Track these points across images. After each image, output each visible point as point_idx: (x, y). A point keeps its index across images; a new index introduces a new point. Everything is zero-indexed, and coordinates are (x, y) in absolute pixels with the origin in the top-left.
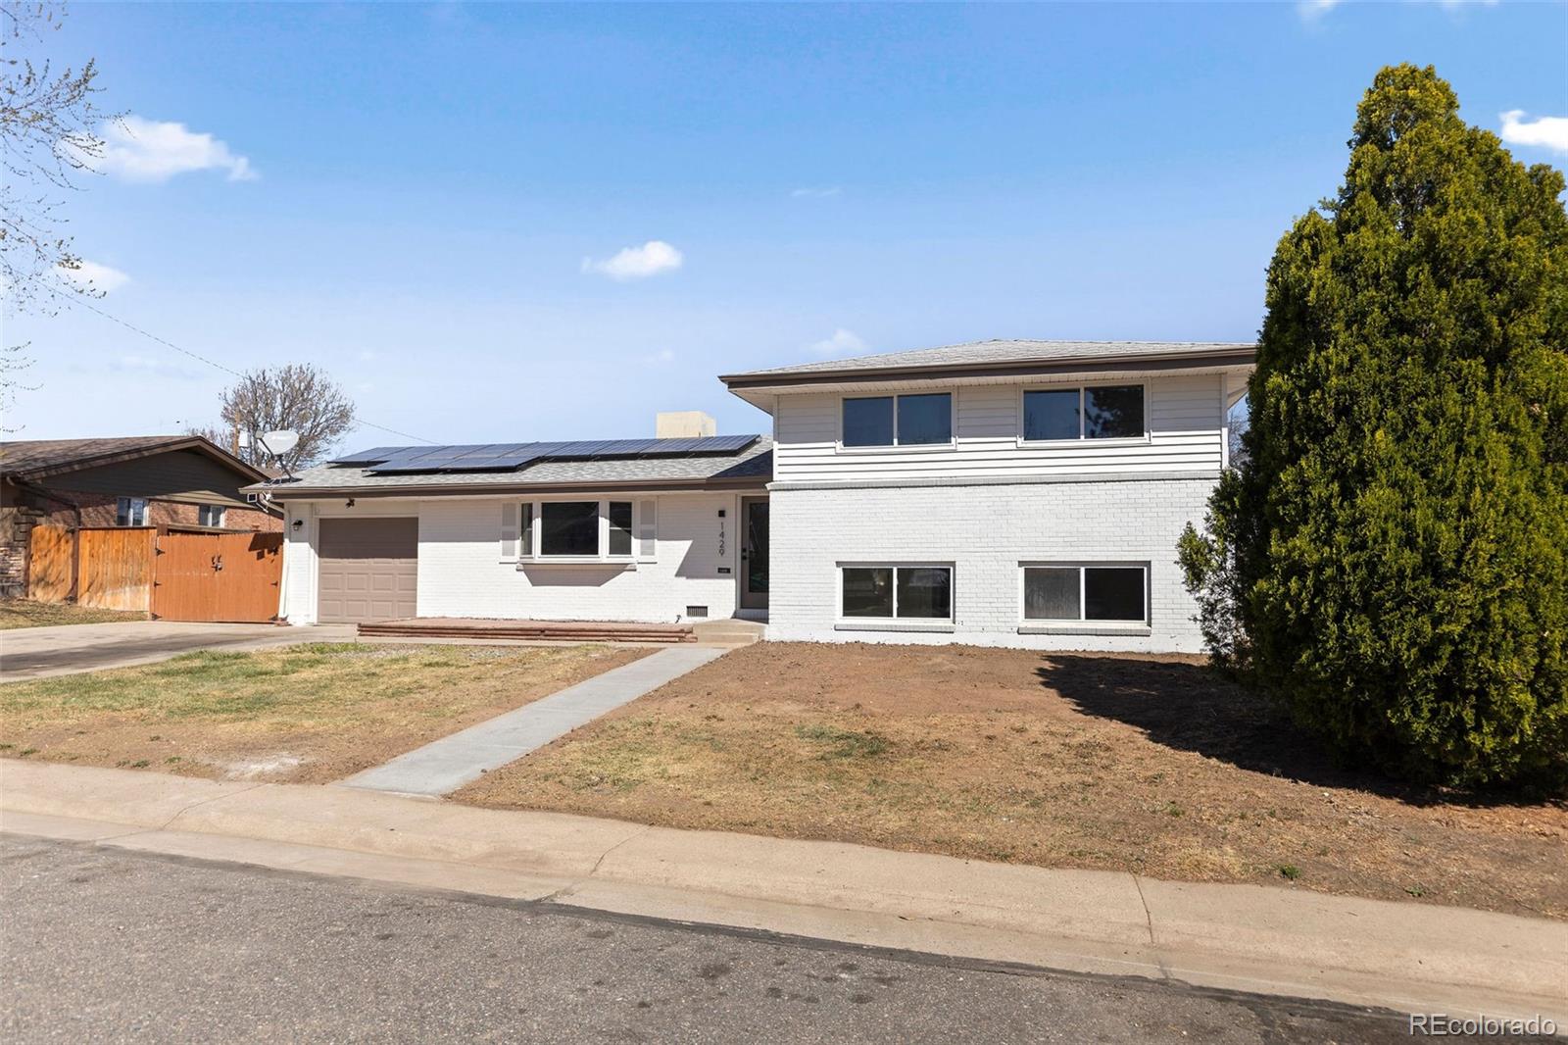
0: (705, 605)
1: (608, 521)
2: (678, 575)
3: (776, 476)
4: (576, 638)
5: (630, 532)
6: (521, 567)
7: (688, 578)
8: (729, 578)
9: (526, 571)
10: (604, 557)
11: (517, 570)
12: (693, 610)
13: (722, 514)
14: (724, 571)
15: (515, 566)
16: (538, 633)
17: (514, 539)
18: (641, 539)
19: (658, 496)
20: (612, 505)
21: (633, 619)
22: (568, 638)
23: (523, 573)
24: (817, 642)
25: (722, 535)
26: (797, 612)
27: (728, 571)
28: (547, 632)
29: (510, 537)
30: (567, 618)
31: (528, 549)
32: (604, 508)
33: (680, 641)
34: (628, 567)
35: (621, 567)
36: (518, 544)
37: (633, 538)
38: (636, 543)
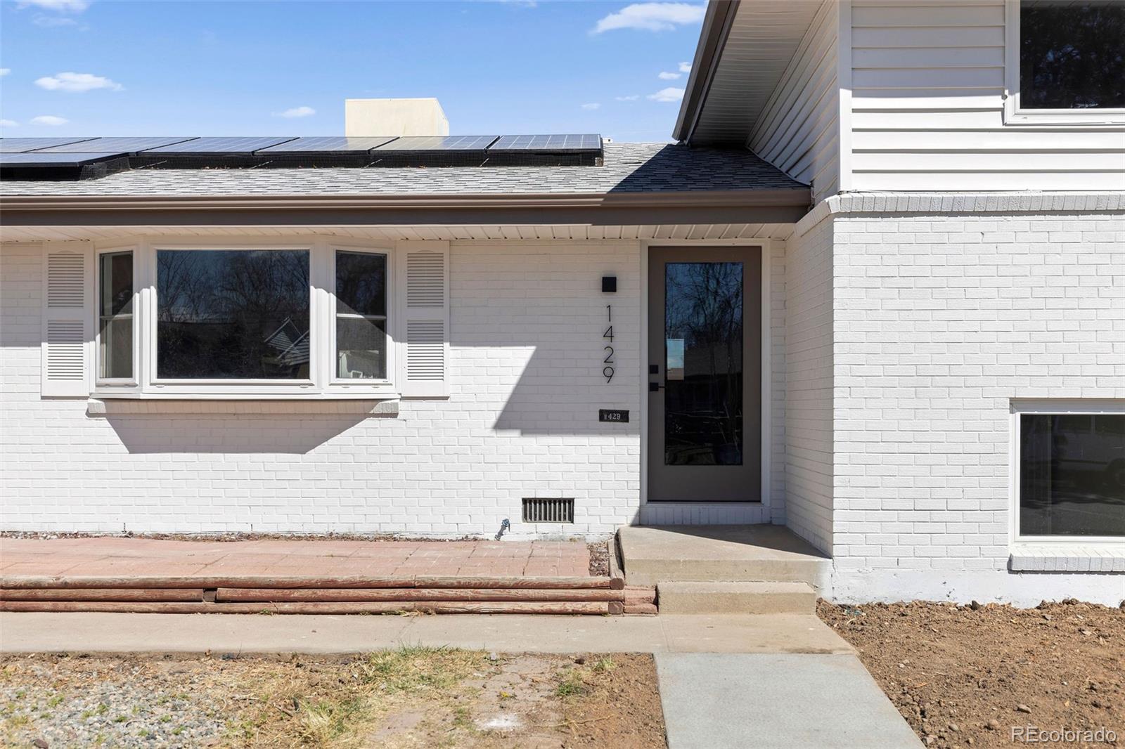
0: (566, 496)
1: (333, 298)
2: (502, 424)
3: (848, 182)
4: (310, 607)
5: (381, 326)
6: (101, 407)
7: (525, 431)
8: (627, 433)
9: (109, 416)
10: (325, 384)
11: (90, 415)
12: (537, 508)
13: (609, 284)
14: (614, 417)
15: (83, 405)
16: (195, 593)
17: (81, 341)
18: (410, 340)
19: (452, 242)
20: (343, 259)
21: (390, 528)
22: (287, 606)
23: (104, 422)
24: (974, 606)
25: (609, 334)
26: (909, 527)
27: (624, 416)
28: (223, 592)
29: (72, 334)
30: (222, 529)
31: (120, 364)
32: (323, 267)
33: (612, 612)
34: (378, 409)
35: (359, 407)
36: (92, 352)
37: (389, 339)
38: (396, 351)
